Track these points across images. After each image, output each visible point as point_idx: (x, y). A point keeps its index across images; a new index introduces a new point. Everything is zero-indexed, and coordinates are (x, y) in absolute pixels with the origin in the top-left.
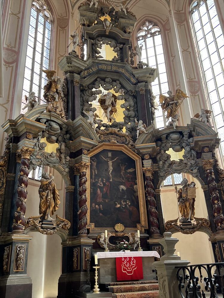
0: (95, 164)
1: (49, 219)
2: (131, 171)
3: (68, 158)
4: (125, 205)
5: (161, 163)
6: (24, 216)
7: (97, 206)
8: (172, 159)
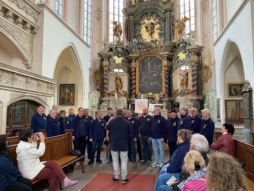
0: (141, 64)
1: (119, 92)
2: (160, 66)
3: (127, 64)
4: (156, 83)
5: (174, 61)
6: (107, 92)
7: (142, 85)
8: (179, 59)
